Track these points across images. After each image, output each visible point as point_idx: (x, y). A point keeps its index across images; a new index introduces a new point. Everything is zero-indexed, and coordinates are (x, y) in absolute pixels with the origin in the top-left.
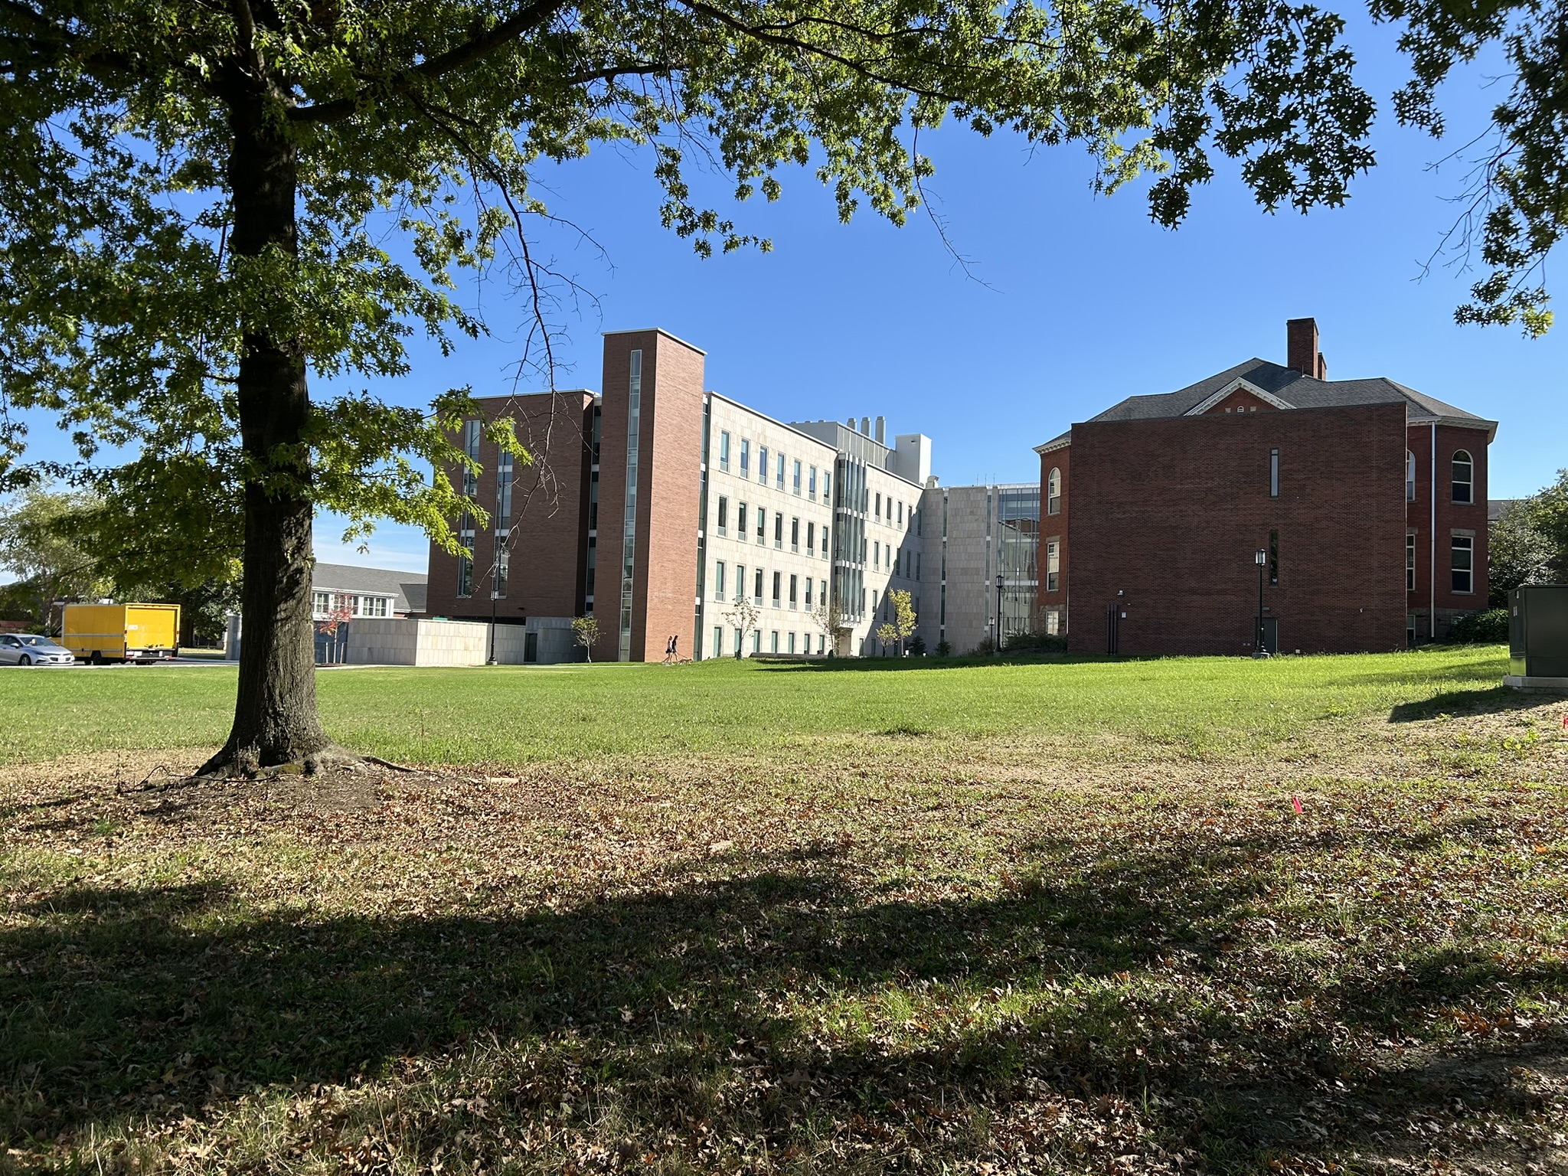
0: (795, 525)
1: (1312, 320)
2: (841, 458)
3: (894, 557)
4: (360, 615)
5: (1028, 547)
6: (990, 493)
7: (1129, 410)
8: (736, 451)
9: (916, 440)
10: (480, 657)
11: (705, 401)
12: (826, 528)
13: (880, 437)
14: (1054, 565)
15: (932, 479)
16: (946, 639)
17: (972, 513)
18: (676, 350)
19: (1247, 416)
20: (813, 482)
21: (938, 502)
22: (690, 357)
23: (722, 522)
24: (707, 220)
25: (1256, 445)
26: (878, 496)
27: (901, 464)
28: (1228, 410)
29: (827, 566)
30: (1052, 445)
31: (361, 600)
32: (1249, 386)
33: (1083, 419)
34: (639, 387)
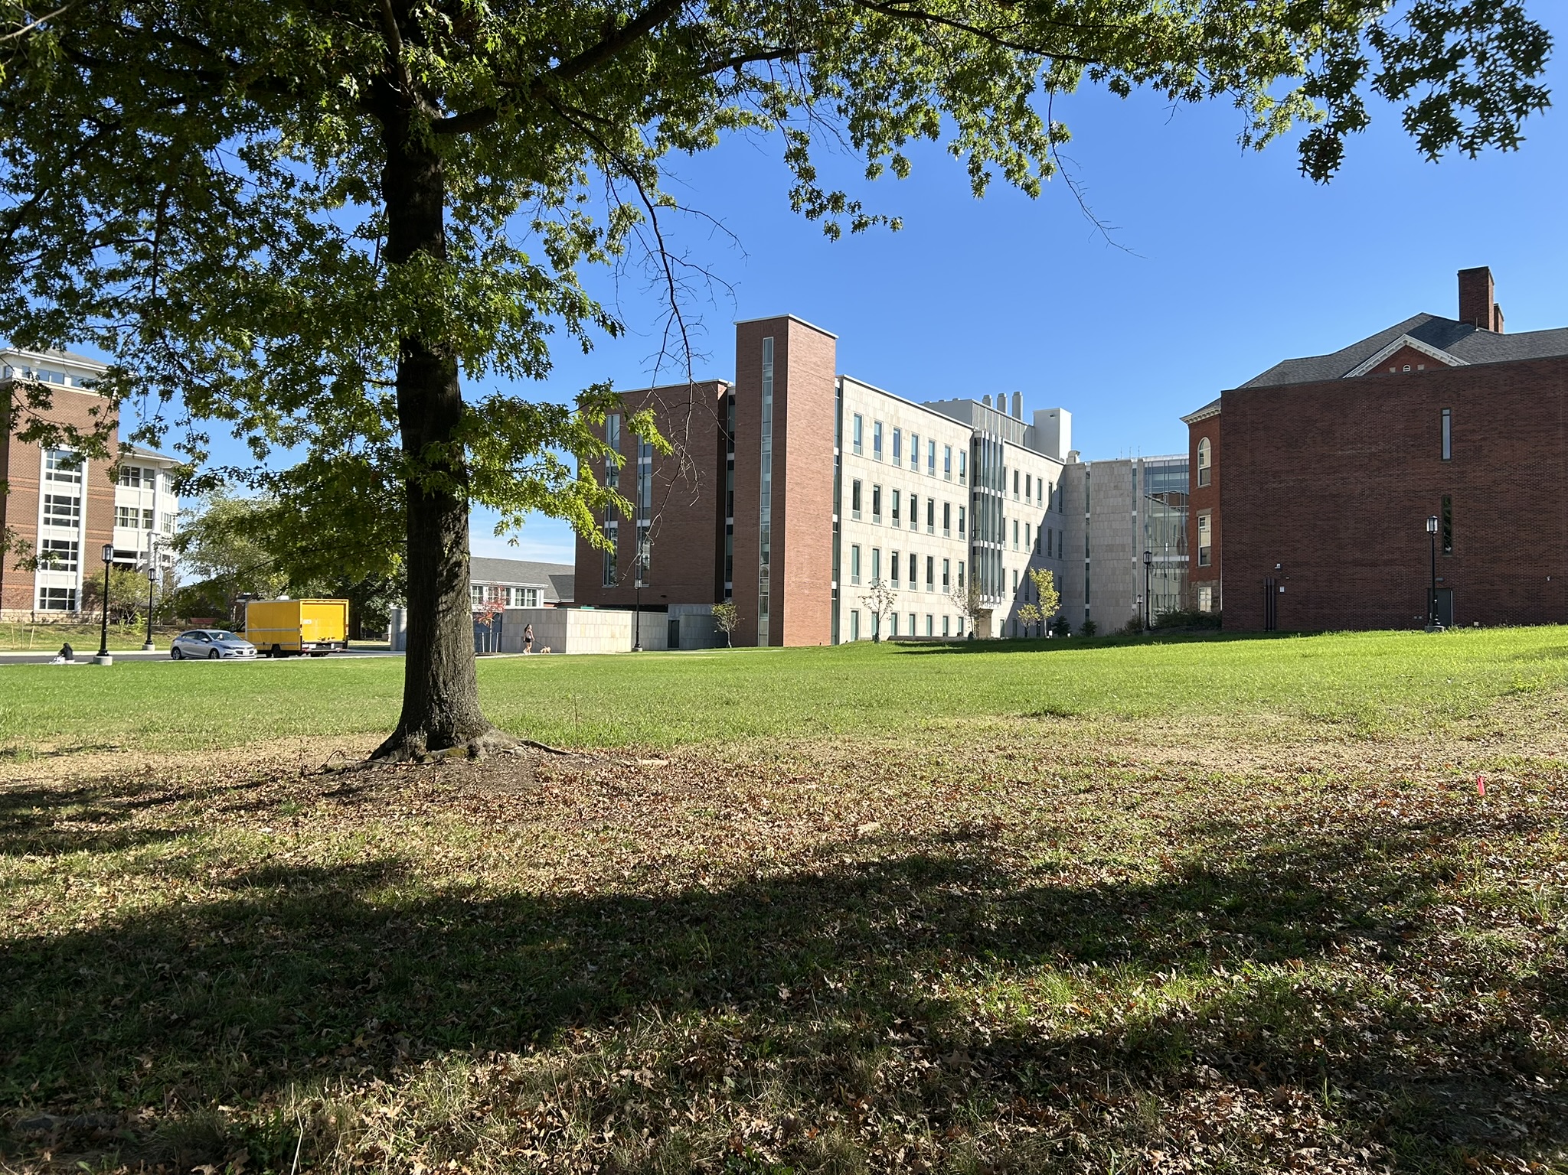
0: (931, 506)
1: (1486, 269)
2: (977, 436)
3: (1034, 535)
4: (512, 606)
5: (1176, 522)
6: (1135, 466)
7: (1283, 374)
8: (869, 434)
9: (1055, 415)
10: (626, 645)
11: (837, 385)
12: (962, 508)
13: (1017, 413)
14: (1205, 539)
15: (1073, 454)
16: (1091, 618)
17: (1116, 487)
18: (807, 335)
19: (1415, 375)
20: (948, 461)
21: (1080, 478)
22: (821, 342)
23: (856, 505)
24: (836, 201)
25: (1424, 406)
26: (1016, 473)
27: (1040, 440)
28: (1393, 370)
29: (965, 547)
30: (1201, 414)
31: (513, 591)
32: (1416, 344)
33: (1233, 386)
34: (771, 374)
